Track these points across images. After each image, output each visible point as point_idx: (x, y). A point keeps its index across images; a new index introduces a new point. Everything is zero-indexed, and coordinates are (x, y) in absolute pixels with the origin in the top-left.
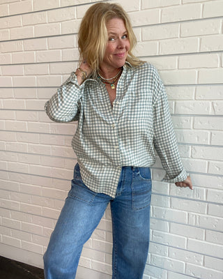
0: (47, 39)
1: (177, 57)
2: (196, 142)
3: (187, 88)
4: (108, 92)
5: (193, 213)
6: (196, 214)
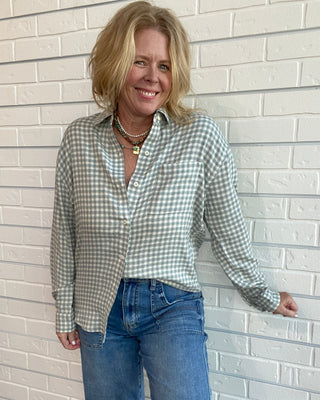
0: (36, 63)
1: (261, 95)
2: (294, 241)
3: (277, 148)
4: (124, 156)
5: (288, 365)
6: (294, 366)
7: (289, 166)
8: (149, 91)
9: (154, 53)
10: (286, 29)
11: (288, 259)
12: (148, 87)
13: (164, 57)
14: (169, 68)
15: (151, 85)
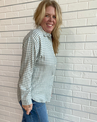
5: (84, 105)
6: (85, 106)
7: (84, 49)
8: (50, 24)
9: (51, 13)
10: (83, 9)
11: (83, 75)
12: (50, 23)
13: (54, 14)
14: (56, 17)
15: (51, 23)
